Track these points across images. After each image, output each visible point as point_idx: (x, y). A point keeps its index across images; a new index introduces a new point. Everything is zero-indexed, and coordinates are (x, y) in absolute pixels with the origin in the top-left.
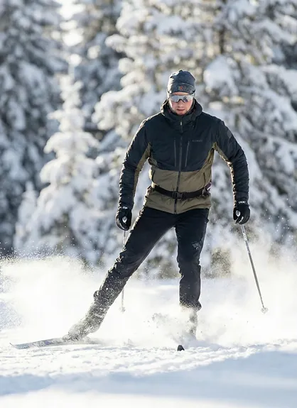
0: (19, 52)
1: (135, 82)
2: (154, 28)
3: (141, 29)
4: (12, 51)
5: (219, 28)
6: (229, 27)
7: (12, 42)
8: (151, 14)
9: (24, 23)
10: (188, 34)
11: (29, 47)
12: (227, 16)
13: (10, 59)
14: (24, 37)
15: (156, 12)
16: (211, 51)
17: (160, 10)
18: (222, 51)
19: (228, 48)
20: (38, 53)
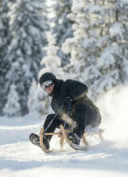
0: (28, 21)
1: (79, 34)
2: (88, 10)
3: (82, 11)
4: (25, 21)
5: (115, 10)
6: (120, 10)
7: (25, 17)
8: (86, 4)
9: (31, 8)
10: (102, 13)
11: (33, 19)
12: (119, 5)
13: (25, 24)
14: (30, 15)
15: (88, 3)
16: (112, 20)
17: (90, 2)
18: (117, 20)
19: (119, 19)
20: (37, 22)
